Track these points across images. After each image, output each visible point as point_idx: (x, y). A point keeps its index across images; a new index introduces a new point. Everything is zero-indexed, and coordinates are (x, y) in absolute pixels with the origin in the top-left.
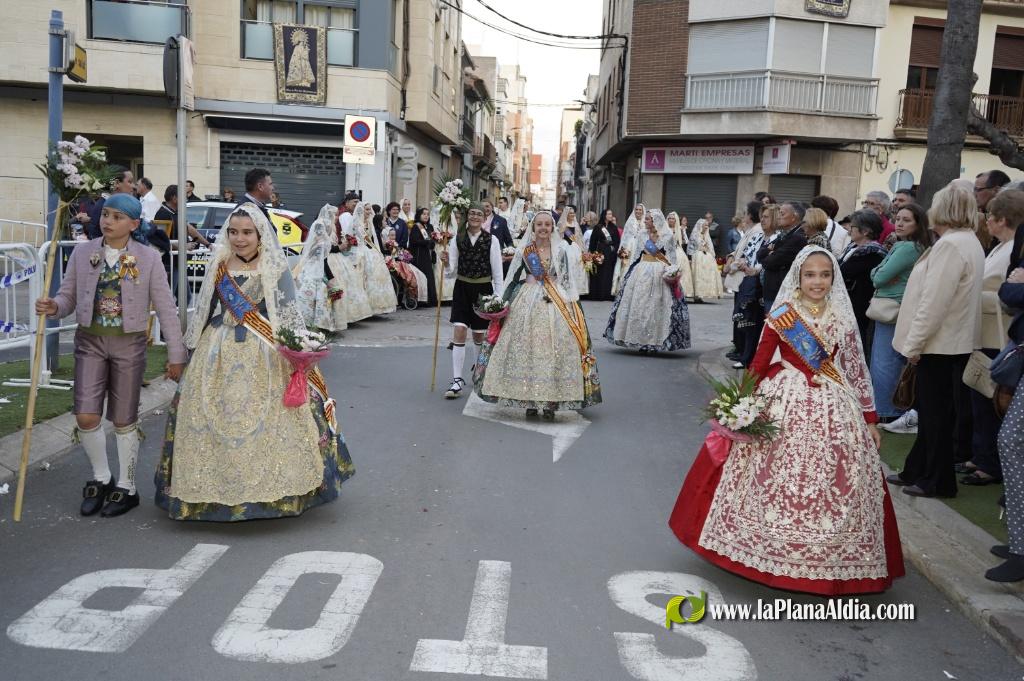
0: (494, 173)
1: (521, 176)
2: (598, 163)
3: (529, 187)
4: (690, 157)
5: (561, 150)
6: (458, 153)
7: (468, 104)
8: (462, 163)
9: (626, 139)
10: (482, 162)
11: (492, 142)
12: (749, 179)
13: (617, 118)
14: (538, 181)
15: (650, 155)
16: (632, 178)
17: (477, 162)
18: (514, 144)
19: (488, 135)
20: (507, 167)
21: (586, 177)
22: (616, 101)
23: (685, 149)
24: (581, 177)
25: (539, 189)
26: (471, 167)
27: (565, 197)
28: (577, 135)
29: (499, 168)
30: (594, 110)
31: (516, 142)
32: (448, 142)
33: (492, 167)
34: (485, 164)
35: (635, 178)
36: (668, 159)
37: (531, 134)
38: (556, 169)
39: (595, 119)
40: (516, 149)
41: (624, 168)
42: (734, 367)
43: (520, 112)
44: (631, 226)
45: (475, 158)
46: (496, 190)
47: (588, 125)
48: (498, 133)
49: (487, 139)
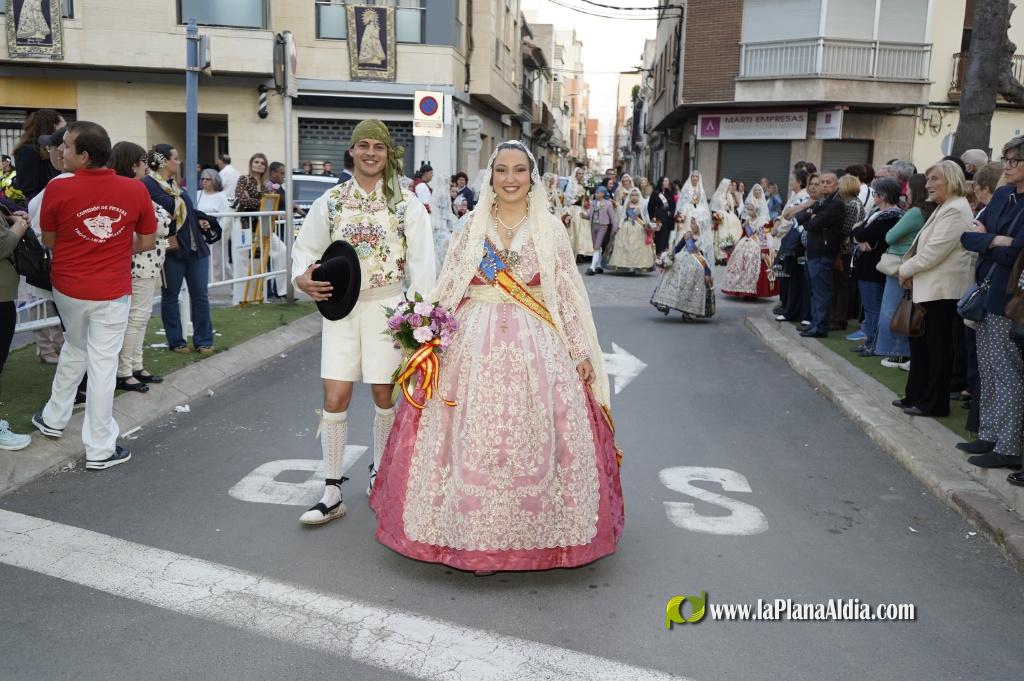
0: (552, 140)
1: (578, 142)
2: (656, 129)
3: (586, 152)
4: (745, 124)
5: (618, 115)
6: (517, 122)
7: (526, 73)
8: (521, 131)
9: (682, 107)
10: (540, 130)
11: (549, 109)
12: (801, 144)
13: (673, 87)
14: (594, 146)
15: (705, 122)
16: (687, 145)
17: (535, 130)
18: (570, 109)
19: (546, 103)
20: (564, 132)
21: (644, 142)
22: (673, 69)
23: (739, 116)
24: (637, 143)
25: (596, 154)
26: (529, 134)
27: (622, 162)
28: (634, 100)
29: (556, 134)
30: (651, 76)
31: (573, 107)
32: (507, 111)
33: (550, 134)
34: (543, 132)
35: (691, 145)
36: (723, 125)
37: (588, 99)
38: (613, 134)
39: (652, 85)
40: (573, 115)
41: (680, 135)
42: (777, 320)
43: (576, 77)
44: (687, 191)
45: (533, 126)
46: (554, 156)
47: (645, 91)
48: (555, 100)
49: (545, 106)
